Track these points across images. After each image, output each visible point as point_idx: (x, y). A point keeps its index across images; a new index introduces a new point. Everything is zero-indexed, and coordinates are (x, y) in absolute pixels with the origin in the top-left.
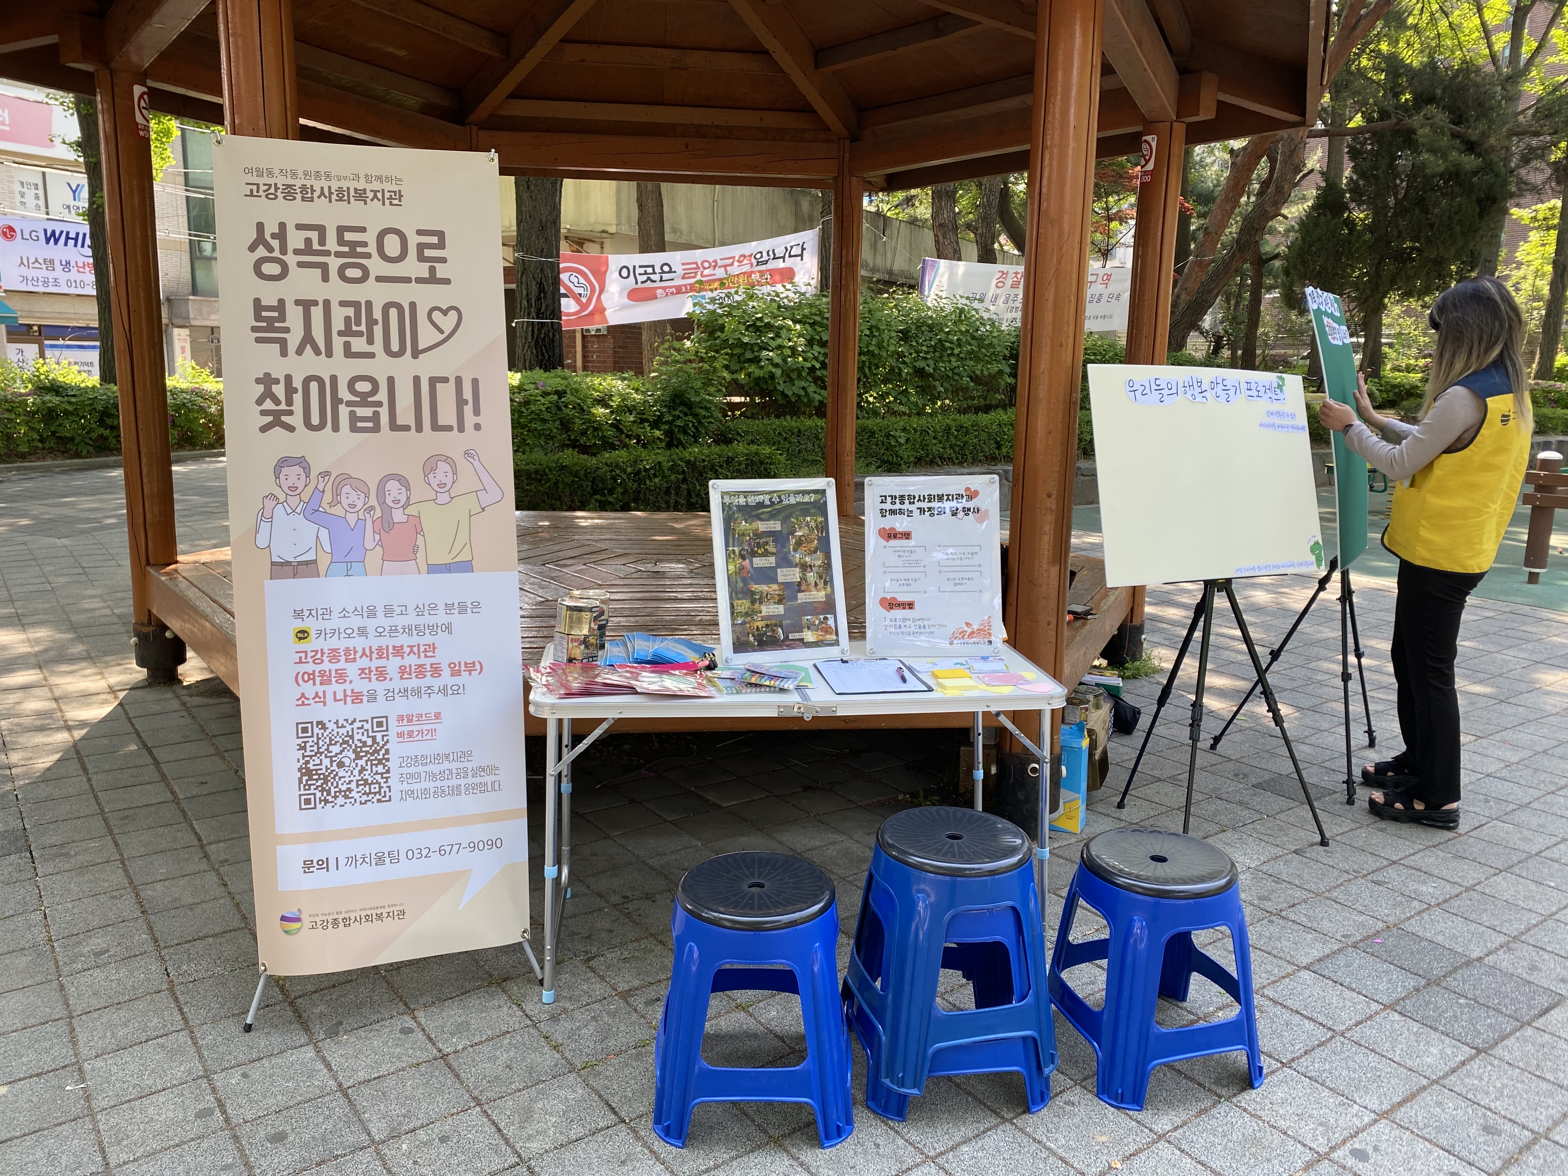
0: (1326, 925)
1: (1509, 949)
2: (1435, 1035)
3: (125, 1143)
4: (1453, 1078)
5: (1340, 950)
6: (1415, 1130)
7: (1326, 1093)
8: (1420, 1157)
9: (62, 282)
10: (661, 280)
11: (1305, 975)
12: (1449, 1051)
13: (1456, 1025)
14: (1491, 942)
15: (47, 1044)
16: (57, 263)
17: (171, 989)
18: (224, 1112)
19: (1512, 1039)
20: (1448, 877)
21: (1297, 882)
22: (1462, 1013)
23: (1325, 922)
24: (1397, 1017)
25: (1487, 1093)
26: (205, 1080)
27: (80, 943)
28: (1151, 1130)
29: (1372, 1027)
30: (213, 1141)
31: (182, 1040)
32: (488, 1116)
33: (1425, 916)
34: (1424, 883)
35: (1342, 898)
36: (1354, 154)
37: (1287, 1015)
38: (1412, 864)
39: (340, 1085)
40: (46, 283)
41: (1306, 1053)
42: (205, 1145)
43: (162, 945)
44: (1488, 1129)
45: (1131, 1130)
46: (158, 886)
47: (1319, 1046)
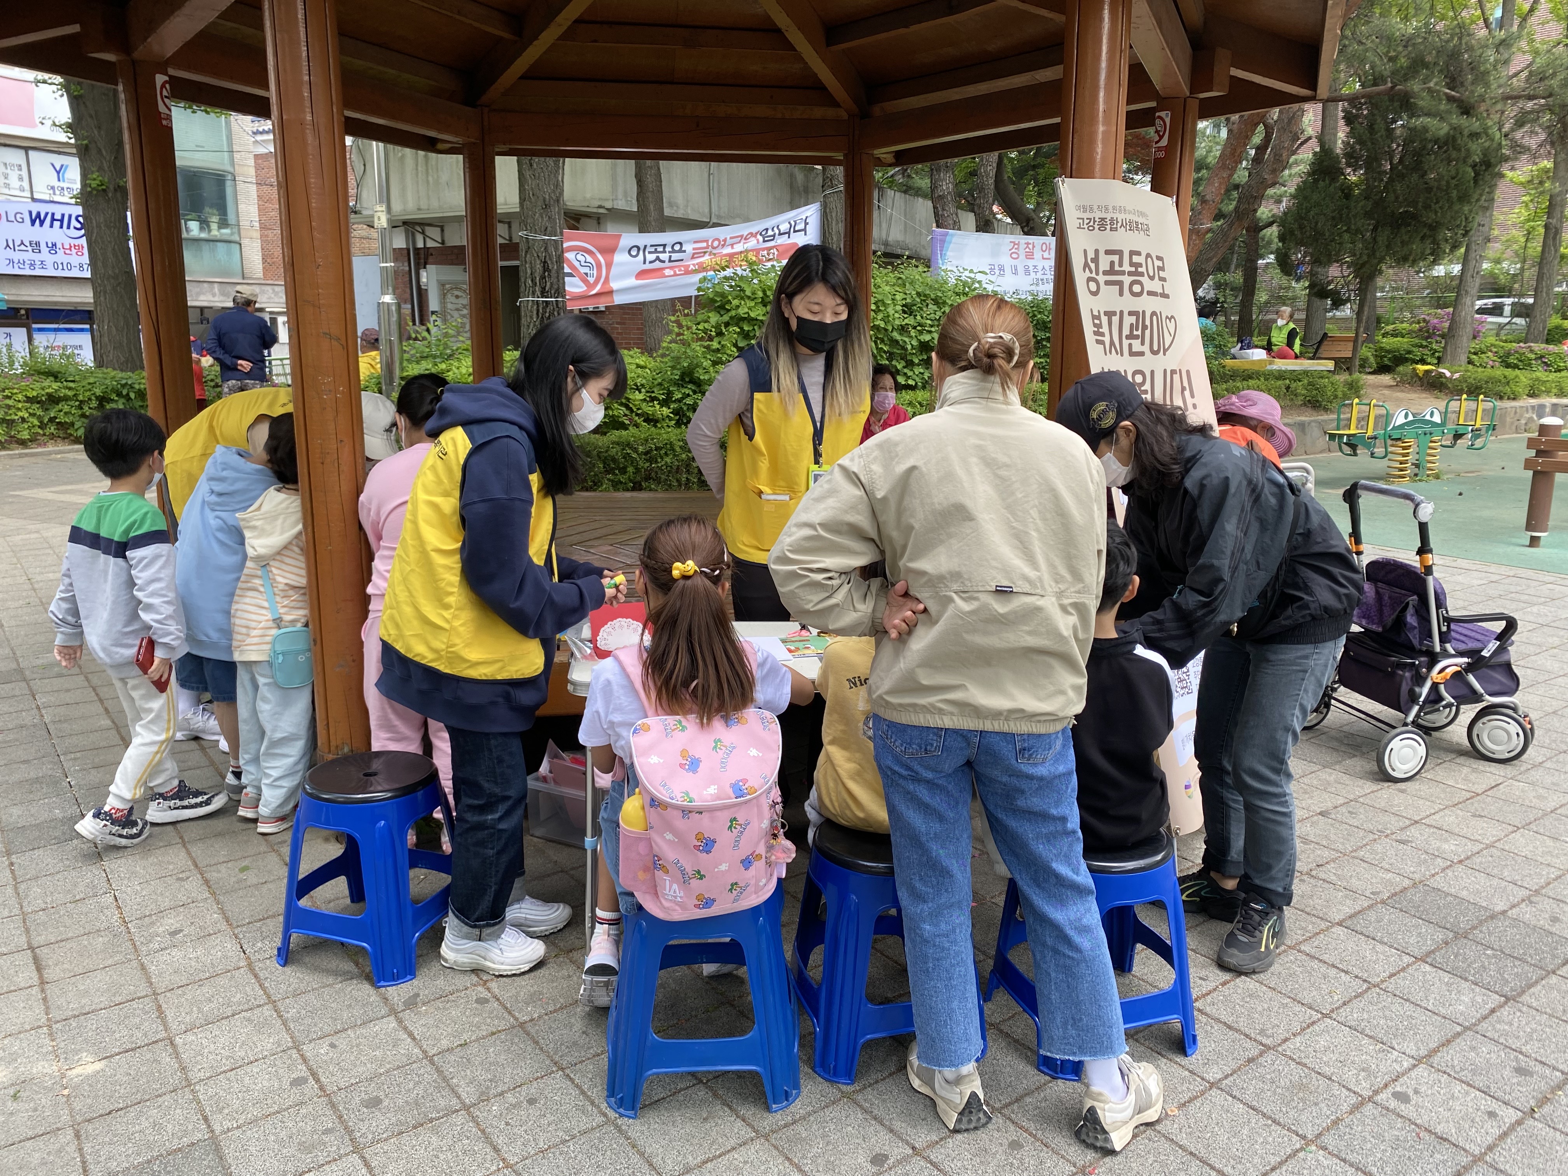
0: (1355, 883)
1: (1531, 902)
2: (1465, 985)
3: (226, 1111)
4: (1484, 1025)
5: (1370, 907)
6: (1452, 1073)
7: (1366, 1040)
8: (1458, 1098)
9: (49, 264)
10: (670, 261)
11: (1337, 930)
12: (1479, 999)
13: (1484, 975)
14: (1514, 896)
15: (137, 1020)
16: (43, 246)
17: (250, 967)
18: (318, 1081)
19: (1539, 987)
20: (1469, 835)
21: (1324, 843)
22: (1490, 963)
23: (1353, 880)
24: (1428, 968)
25: (1518, 1037)
26: (295, 1051)
27: (153, 923)
28: (1203, 1079)
29: (1404, 978)
30: (310, 1108)
31: (267, 1013)
32: (572, 1080)
33: (1449, 873)
34: (1446, 841)
35: (1368, 857)
36: (1349, 120)
37: (1324, 968)
38: (1434, 823)
39: (425, 1052)
40: (32, 265)
41: (1344, 1004)
42: (303, 1111)
43: (235, 924)
44: (1520, 1071)
45: (1183, 1079)
46: (222, 868)
47: (1356, 997)
